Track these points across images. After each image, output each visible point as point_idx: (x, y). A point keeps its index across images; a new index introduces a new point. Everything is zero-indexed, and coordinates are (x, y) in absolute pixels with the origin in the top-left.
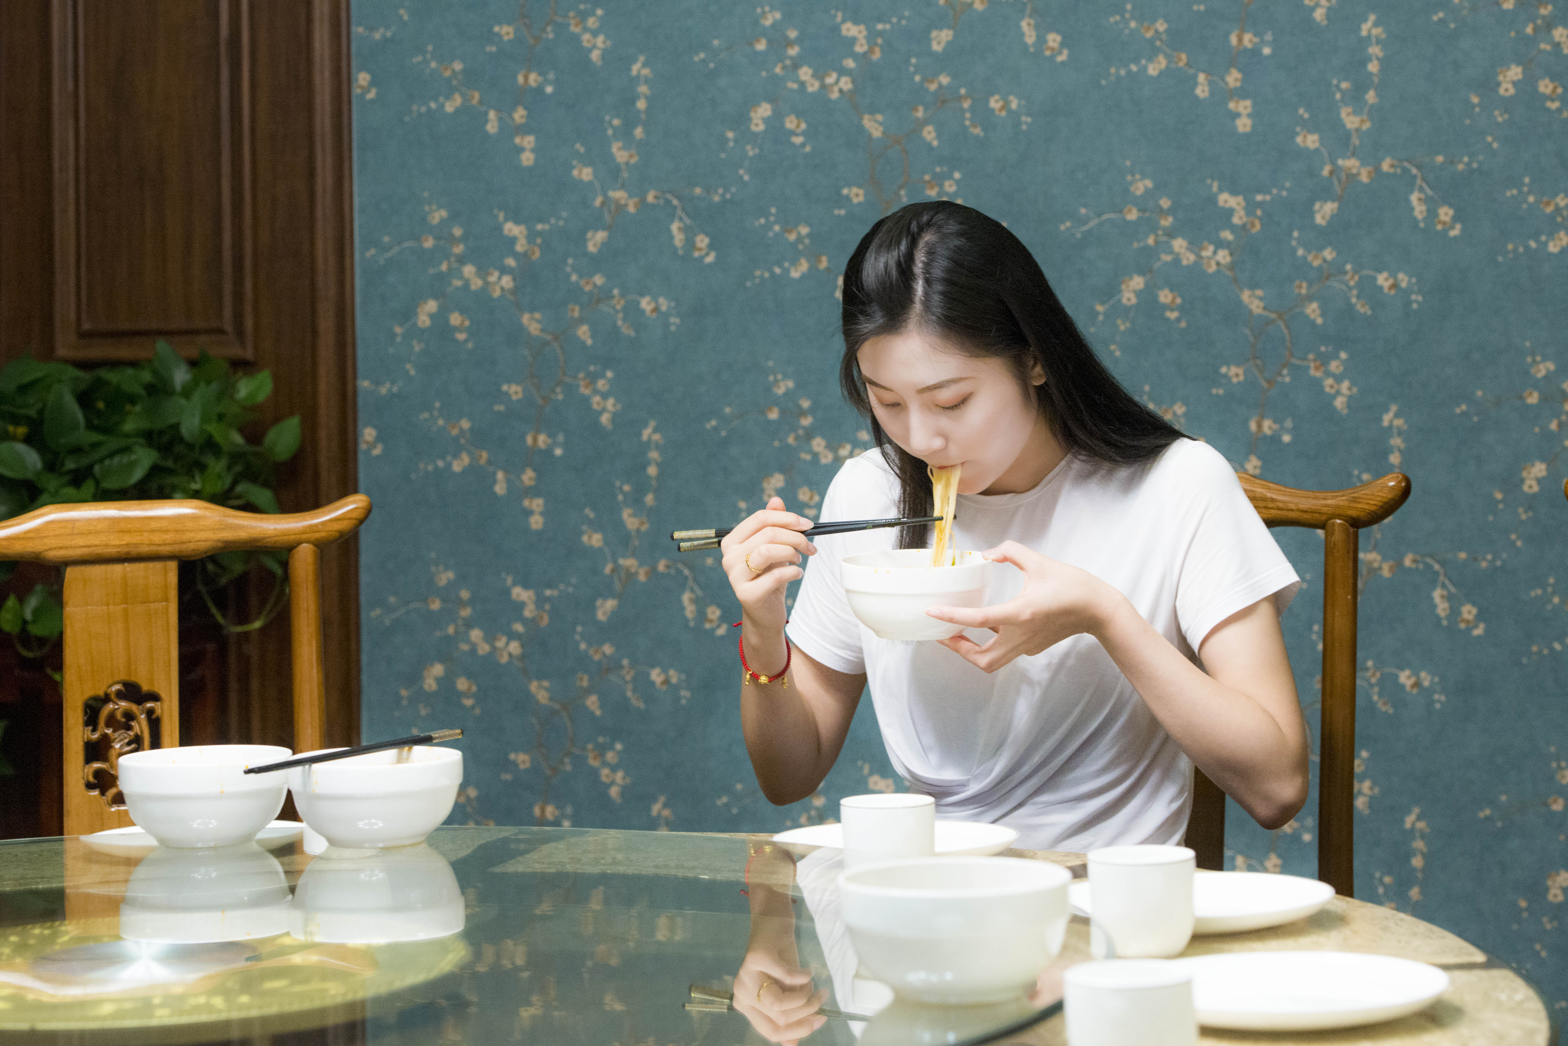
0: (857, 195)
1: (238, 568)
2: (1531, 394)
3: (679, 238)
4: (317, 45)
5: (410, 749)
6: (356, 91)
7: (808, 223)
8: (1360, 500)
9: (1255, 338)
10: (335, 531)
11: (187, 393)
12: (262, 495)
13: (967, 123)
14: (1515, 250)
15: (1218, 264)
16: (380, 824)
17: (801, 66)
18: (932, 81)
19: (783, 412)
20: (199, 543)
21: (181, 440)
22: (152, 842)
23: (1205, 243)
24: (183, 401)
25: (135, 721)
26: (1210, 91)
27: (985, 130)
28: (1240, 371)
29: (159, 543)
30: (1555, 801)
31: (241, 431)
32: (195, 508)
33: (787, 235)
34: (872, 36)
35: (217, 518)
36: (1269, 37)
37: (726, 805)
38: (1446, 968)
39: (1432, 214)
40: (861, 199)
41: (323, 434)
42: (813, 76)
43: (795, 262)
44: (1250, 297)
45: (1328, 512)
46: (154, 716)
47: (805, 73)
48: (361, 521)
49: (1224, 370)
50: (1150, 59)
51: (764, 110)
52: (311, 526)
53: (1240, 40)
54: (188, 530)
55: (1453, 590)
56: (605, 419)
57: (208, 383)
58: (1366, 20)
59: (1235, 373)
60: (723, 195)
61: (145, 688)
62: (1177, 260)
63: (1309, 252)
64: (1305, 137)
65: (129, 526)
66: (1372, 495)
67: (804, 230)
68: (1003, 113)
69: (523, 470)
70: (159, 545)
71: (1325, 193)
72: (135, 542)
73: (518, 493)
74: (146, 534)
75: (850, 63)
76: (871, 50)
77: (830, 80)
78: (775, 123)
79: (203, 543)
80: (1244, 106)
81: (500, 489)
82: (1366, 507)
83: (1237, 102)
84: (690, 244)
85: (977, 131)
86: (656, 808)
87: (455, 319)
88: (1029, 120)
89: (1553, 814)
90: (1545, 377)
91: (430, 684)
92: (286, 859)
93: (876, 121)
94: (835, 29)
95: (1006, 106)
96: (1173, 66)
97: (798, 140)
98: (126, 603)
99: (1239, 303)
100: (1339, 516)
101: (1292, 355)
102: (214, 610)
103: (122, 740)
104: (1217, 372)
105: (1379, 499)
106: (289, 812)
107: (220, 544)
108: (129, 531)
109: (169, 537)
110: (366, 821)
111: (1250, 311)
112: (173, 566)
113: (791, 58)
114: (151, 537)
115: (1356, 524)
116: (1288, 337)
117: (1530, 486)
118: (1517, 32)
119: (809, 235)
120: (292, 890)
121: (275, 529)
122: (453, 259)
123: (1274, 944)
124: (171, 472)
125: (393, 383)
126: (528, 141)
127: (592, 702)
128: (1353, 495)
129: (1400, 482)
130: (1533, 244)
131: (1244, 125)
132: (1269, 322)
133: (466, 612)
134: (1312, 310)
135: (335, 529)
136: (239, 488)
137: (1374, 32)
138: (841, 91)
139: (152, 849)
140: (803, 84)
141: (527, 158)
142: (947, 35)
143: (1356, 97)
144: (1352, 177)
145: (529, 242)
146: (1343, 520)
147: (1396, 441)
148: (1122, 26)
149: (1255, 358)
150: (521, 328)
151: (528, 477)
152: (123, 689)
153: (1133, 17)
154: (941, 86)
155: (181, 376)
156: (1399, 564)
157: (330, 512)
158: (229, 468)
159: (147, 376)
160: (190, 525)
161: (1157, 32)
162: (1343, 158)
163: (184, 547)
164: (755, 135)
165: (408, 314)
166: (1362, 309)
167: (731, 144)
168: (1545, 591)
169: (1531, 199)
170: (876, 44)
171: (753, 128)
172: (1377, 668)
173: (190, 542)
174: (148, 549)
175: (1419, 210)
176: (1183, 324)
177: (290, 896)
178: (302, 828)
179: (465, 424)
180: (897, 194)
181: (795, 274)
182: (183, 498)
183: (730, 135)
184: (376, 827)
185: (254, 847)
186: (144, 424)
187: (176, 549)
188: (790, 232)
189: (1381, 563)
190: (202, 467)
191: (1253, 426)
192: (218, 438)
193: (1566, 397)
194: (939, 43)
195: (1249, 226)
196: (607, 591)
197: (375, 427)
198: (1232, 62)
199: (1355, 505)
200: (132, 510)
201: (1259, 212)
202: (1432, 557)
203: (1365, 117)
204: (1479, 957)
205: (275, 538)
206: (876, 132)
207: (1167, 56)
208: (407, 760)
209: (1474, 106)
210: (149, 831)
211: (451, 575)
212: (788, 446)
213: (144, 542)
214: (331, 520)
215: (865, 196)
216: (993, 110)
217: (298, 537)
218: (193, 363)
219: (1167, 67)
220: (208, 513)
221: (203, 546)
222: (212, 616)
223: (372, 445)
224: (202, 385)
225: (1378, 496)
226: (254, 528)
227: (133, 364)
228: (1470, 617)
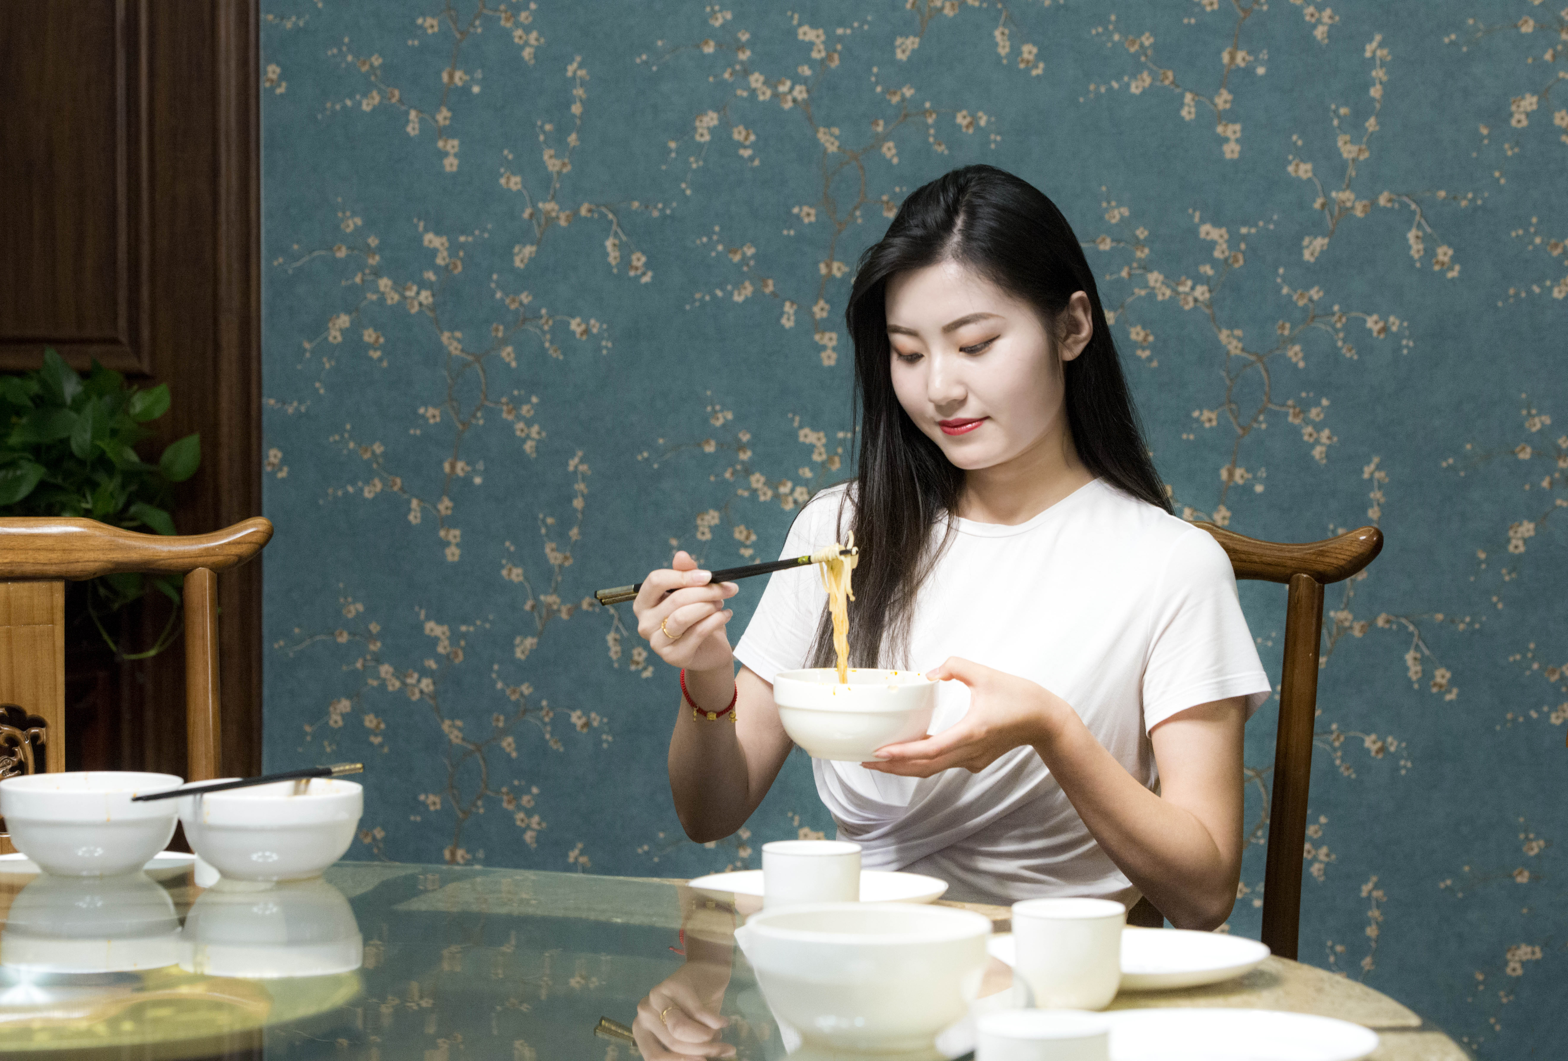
0: (808, 215)
1: (132, 593)
2: (1523, 449)
3: (613, 256)
4: (223, 33)
5: (308, 782)
6: (265, 85)
7: (754, 242)
8: (1327, 554)
9: (1231, 380)
10: (232, 555)
11: (78, 405)
12: (159, 517)
13: (931, 140)
14: (1517, 295)
15: (1196, 300)
16: (275, 857)
17: (752, 73)
18: (895, 93)
19: (720, 445)
20: (87, 563)
21: (72, 455)
22: (35, 869)
23: (1183, 278)
24: (73, 415)
25: (19, 747)
26: (1197, 113)
27: (949, 148)
28: (1213, 416)
29: (45, 562)
30: (1520, 873)
31: (136, 448)
32: (84, 526)
33: (731, 256)
34: (831, 41)
35: (107, 538)
36: (1264, 55)
37: (647, 853)
38: (1378, 1030)
39: (1429, 253)
40: (813, 219)
41: (224, 454)
42: (764, 83)
43: (739, 285)
44: (1228, 336)
45: (1293, 566)
46: (39, 742)
47: (756, 80)
48: (262, 546)
49: (1196, 414)
50: (1134, 76)
51: (711, 119)
52: (207, 549)
53: (1233, 58)
54: (76, 550)
55: (1427, 652)
56: (529, 446)
57: (101, 396)
58: (1371, 40)
59: (1208, 417)
60: (662, 210)
61: (30, 712)
62: (1152, 295)
63: (1295, 291)
64: (1297, 165)
65: (12, 544)
66: (1340, 549)
67: (750, 251)
68: (971, 131)
69: (439, 499)
70: (45, 564)
71: (1315, 227)
72: (19, 560)
73: (433, 522)
74: (31, 553)
75: (806, 71)
76: (829, 57)
77: (783, 88)
78: (721, 133)
79: (92, 564)
80: (1233, 131)
81: (414, 518)
82: (1335, 561)
83: (1226, 125)
84: (626, 263)
85: (941, 149)
86: (573, 855)
87: (369, 336)
88: (999, 138)
89: (1518, 886)
90: (1540, 432)
91: (336, 720)
92: (176, 891)
93: (832, 135)
94: (792, 33)
95: (974, 123)
96: (1158, 84)
97: (746, 153)
98: (10, 625)
99: (1217, 344)
100: (1305, 571)
101: (1270, 401)
102: (105, 636)
103: (5, 766)
104: (1188, 416)
105: (1348, 553)
106: (179, 843)
107: (110, 566)
108: (12, 549)
109: (55, 556)
110: (260, 854)
111: (1228, 353)
112: (59, 586)
113: (742, 63)
114: (36, 555)
115: (1323, 578)
116: (1266, 381)
117: (1516, 546)
118: (1534, 59)
119: (754, 257)
120: (182, 922)
121: (169, 551)
122: (367, 271)
123: (1202, 1001)
124: (58, 488)
125: (300, 403)
126: (452, 145)
127: (508, 743)
128: (1321, 549)
129: (1371, 536)
130: (1536, 289)
131: (1232, 150)
132: (1247, 364)
133: (375, 647)
134: (1294, 352)
135: (233, 553)
136: (133, 509)
137: (1379, 53)
138: (794, 101)
139: (36, 876)
140: (753, 92)
141: (451, 164)
142: (913, 43)
143: (1354, 125)
144: (1346, 211)
145: (450, 256)
146: (1309, 575)
147: (1376, 495)
148: (1104, 38)
149: (1230, 402)
150: (441, 347)
151: (445, 506)
152: (5, 713)
153: (1117, 29)
154: (903, 99)
155: (71, 388)
156: (1372, 623)
157: (229, 535)
158: (123, 486)
159: (34, 387)
160: (78, 544)
161: (1142, 46)
162: (1338, 191)
163: (72, 567)
164: (700, 146)
165: (319, 328)
166: (1349, 353)
167: (673, 155)
168: (1524, 656)
169: (1538, 240)
170: (835, 51)
171: (698, 138)
172: (1341, 732)
173: (78, 562)
174: (32, 568)
175: (1416, 249)
176: (1155, 364)
177: (180, 929)
178: (193, 860)
179: (378, 448)
180: (852, 215)
181: (738, 298)
182: (71, 516)
183: (673, 145)
184: (270, 860)
185: (142, 877)
186: (31, 438)
187: (62, 569)
188: (735, 252)
189: (1352, 621)
190: (94, 486)
191: (1224, 474)
192: (110, 455)
193: (1561, 453)
194: (904, 51)
195: (1230, 261)
196: (526, 629)
197: (280, 448)
198: (1222, 83)
199: (1322, 559)
200: (16, 527)
201: (1243, 246)
202: (1406, 617)
203: (1364, 147)
204: (1414, 1020)
205: (169, 561)
206: (832, 148)
207: (1151, 73)
208: (305, 792)
209: (1483, 137)
210: (32, 857)
211: (360, 607)
212: (725, 482)
213: (28, 561)
214: (229, 543)
215: (817, 215)
216: (960, 127)
217: (193, 560)
218: (84, 375)
219: (1151, 85)
220: (97, 533)
221: (92, 567)
222: (105, 642)
223: (279, 468)
224: (94, 398)
225: (1347, 550)
226: (146, 549)
227: (20, 373)
228: (1444, 681)
